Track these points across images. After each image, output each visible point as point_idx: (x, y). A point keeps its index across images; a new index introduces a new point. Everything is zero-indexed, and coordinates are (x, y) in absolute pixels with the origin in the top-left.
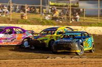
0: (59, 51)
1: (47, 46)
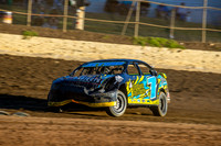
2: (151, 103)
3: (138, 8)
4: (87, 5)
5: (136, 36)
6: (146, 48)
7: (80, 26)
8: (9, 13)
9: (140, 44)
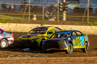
0: (48, 50)
1: (39, 45)
2: (82, 47)
3: (88, 10)
4: (67, 10)
5: (88, 22)
6: (93, 26)
7: (64, 19)
8: (35, 15)
9: (90, 25)
